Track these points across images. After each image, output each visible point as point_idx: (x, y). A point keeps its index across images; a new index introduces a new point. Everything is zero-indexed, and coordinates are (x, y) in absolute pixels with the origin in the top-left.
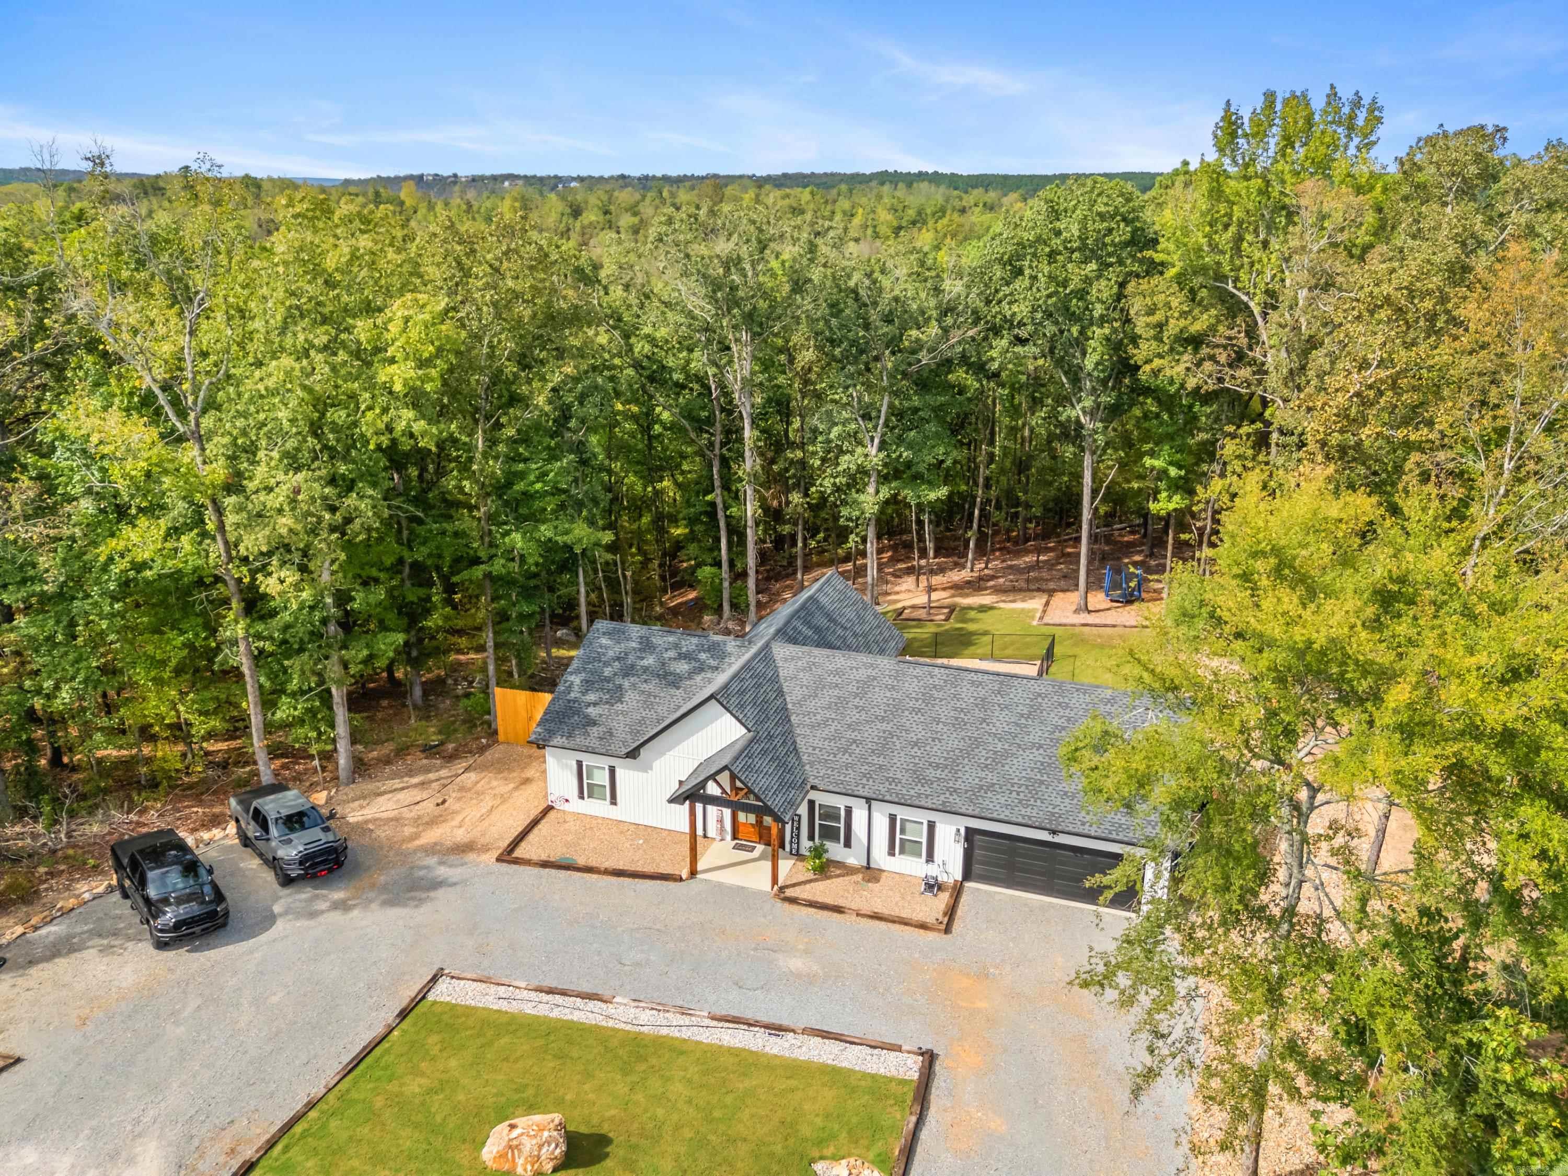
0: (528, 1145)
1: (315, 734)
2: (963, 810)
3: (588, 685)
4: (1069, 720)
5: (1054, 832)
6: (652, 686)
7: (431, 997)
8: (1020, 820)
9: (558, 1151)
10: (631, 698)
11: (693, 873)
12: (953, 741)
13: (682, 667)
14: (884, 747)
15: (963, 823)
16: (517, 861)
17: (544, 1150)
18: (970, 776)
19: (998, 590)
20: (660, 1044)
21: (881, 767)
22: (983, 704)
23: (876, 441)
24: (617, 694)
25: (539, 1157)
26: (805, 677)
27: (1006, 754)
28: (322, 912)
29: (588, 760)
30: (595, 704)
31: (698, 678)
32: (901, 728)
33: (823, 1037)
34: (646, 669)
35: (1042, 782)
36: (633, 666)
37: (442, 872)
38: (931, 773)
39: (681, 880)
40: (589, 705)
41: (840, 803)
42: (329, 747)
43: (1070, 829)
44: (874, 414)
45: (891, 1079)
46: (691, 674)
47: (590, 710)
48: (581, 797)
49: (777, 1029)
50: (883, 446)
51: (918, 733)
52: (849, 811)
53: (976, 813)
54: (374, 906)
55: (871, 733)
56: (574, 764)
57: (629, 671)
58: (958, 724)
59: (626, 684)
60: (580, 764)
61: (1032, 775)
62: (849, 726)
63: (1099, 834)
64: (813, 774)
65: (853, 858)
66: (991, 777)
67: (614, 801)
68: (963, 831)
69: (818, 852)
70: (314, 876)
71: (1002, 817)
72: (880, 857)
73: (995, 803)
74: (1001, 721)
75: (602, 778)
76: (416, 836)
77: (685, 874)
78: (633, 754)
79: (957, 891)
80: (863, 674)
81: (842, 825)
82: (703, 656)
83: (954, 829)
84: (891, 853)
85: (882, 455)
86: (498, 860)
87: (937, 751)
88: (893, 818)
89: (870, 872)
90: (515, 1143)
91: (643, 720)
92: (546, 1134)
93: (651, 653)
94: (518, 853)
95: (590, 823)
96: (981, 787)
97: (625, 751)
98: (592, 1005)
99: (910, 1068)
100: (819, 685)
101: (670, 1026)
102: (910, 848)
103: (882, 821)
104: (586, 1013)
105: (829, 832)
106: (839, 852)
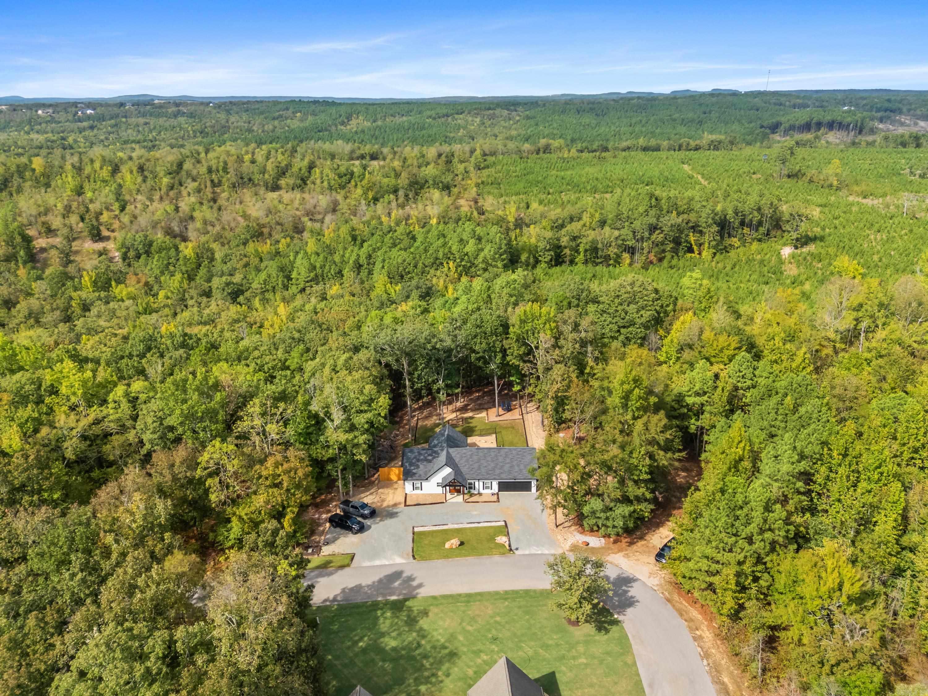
0: (455, 543)
2: (498, 478)
3: (410, 465)
4: (513, 457)
5: (515, 479)
6: (425, 463)
7: (415, 531)
8: (508, 478)
9: (459, 543)
10: (421, 467)
11: (446, 501)
12: (493, 465)
13: (430, 458)
14: (479, 468)
15: (497, 481)
16: (408, 506)
18: (497, 471)
19: (472, 410)
20: (461, 529)
21: (479, 472)
22: (496, 456)
24: (418, 467)
26: (458, 456)
27: (503, 466)
28: (379, 522)
29: (415, 482)
30: (414, 469)
31: (435, 460)
32: (481, 464)
33: (487, 522)
34: (422, 459)
35: (511, 470)
37: (395, 510)
38: (489, 472)
39: (444, 503)
41: (472, 481)
43: (518, 478)
45: (500, 526)
46: (433, 459)
47: (413, 471)
48: (415, 490)
49: (479, 523)
51: (485, 464)
52: (474, 483)
53: (501, 478)
54: (388, 519)
55: (476, 466)
57: (418, 460)
58: (493, 461)
59: (419, 463)
60: (413, 483)
61: (509, 469)
62: (471, 465)
63: (523, 478)
64: (467, 476)
65: (476, 492)
66: (501, 471)
67: (423, 490)
69: (469, 492)
71: (505, 478)
72: (482, 491)
73: (503, 476)
74: (501, 459)
75: (419, 485)
76: (382, 505)
77: (444, 501)
78: (427, 479)
79: (498, 494)
80: (470, 453)
81: (473, 486)
82: (434, 455)
84: (484, 489)
86: (404, 506)
87: (490, 467)
89: (480, 494)
90: (453, 543)
91: (427, 472)
92: (458, 539)
93: (422, 456)
94: (407, 504)
95: (418, 495)
96: (500, 475)
97: (425, 478)
99: (503, 523)
100: (461, 457)
101: (461, 526)
102: (487, 488)
103: (481, 484)
104: (445, 527)
105: (470, 488)
106: (473, 491)
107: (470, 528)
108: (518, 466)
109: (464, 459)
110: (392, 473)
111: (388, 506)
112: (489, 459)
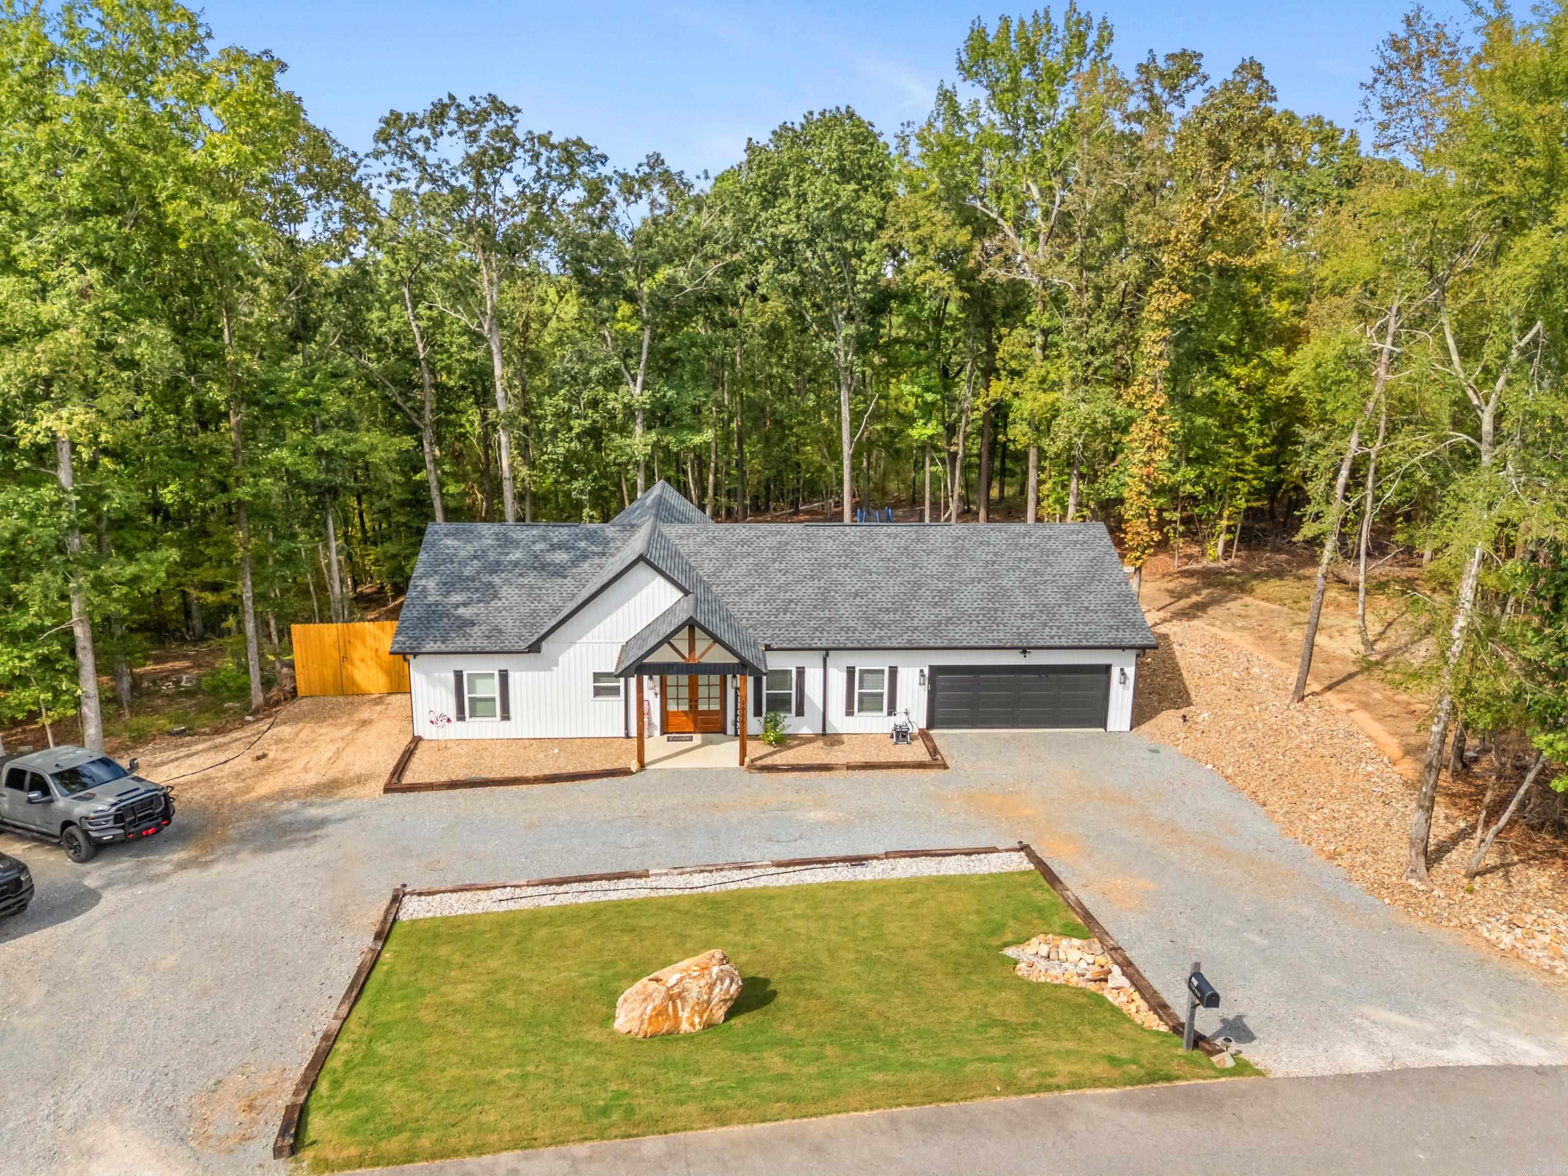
0: (695, 989)
1: (49, 696)
2: (931, 644)
3: (448, 587)
4: (996, 554)
5: (1024, 651)
6: (530, 578)
7: (404, 916)
8: (991, 644)
9: (734, 987)
10: (509, 594)
11: (642, 766)
12: (893, 587)
13: (561, 557)
14: (824, 599)
15: (926, 663)
16: (412, 788)
17: (716, 991)
18: (924, 615)
20: (741, 899)
21: (829, 619)
23: (640, 379)
24: (490, 593)
25: (709, 1002)
26: (712, 551)
27: (951, 591)
28: (167, 875)
29: (470, 666)
30: (465, 605)
31: (586, 565)
32: (834, 582)
33: (911, 856)
34: (516, 564)
35: (996, 610)
36: (498, 563)
38: (885, 618)
39: (632, 773)
40: (457, 606)
41: (791, 663)
42: (71, 712)
43: (1042, 643)
44: (633, 350)
45: (1012, 874)
46: (574, 563)
47: (461, 611)
48: (461, 717)
49: (858, 861)
50: (645, 386)
51: (855, 585)
52: (801, 672)
53: (945, 644)
54: (241, 856)
55: (807, 591)
56: (451, 677)
57: (494, 567)
58: (892, 572)
59: (496, 580)
60: (459, 675)
61: (983, 604)
62: (779, 588)
63: (1070, 643)
64: (760, 638)
65: (805, 727)
66: (946, 612)
67: (506, 716)
68: (926, 672)
69: (773, 721)
70: (140, 837)
71: (972, 644)
72: (839, 722)
73: (957, 634)
74: (932, 564)
75: (490, 688)
76: (248, 790)
77: (634, 766)
78: (535, 648)
79: (926, 738)
80: (772, 541)
81: (793, 692)
82: (583, 544)
83: (917, 670)
84: (850, 712)
85: (647, 393)
86: (387, 790)
87: (881, 598)
88: (851, 671)
89: (828, 738)
90: (676, 990)
91: (534, 613)
92: (715, 970)
93: (517, 548)
94: (409, 778)
95: (480, 746)
96: (940, 623)
97: (523, 645)
98: (622, 884)
99: (1021, 862)
100: (729, 558)
101: (735, 881)
102: (870, 703)
103: (838, 679)
104: (623, 891)
105: (779, 704)
106: (791, 723)
107: (801, 893)
108: (1030, 591)
109: (743, 565)
110: (358, 653)
111: (282, 795)
112: (873, 563)
